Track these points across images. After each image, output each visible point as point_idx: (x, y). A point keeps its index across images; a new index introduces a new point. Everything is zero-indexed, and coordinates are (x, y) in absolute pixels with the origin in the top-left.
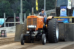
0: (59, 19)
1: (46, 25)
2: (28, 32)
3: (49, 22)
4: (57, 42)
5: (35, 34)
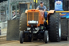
1: (47, 21)
2: (29, 29)
3: (50, 18)
5: (37, 30)
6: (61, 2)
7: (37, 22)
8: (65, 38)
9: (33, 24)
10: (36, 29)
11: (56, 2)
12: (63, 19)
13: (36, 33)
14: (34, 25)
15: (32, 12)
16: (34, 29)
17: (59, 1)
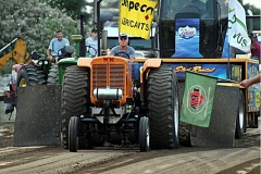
0: (195, 68)
2: (96, 111)
4: (177, 148)
6: (194, 29)
7: (120, 92)
9: (108, 97)
10: (118, 111)
11: (181, 31)
14: (111, 100)
16: (111, 113)
17: (187, 28)
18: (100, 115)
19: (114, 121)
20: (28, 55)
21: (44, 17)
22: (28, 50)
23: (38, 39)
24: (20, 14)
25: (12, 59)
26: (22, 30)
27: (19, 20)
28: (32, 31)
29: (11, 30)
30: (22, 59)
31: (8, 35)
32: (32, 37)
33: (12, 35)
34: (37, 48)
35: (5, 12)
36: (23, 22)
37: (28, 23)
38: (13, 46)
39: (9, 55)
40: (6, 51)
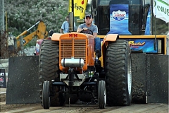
5: (81, 80)
7: (82, 61)
8: (141, 97)
9: (73, 66)
10: (80, 76)
11: (114, 14)
12: (135, 55)
13: (78, 85)
14: (75, 68)
15: (71, 38)
16: (75, 78)
18: (66, 79)
19: (78, 84)
20: (47, 33)
21: (58, 6)
22: (47, 30)
23: (54, 22)
24: (42, 4)
25: (36, 35)
26: (43, 16)
27: (41, 9)
28: (50, 16)
29: (35, 16)
30: (43, 36)
31: (33, 19)
32: (50, 20)
33: (36, 19)
34: (53, 28)
35: (31, 3)
36: (44, 10)
37: (47, 10)
38: (36, 26)
39: (34, 33)
40: (32, 30)
